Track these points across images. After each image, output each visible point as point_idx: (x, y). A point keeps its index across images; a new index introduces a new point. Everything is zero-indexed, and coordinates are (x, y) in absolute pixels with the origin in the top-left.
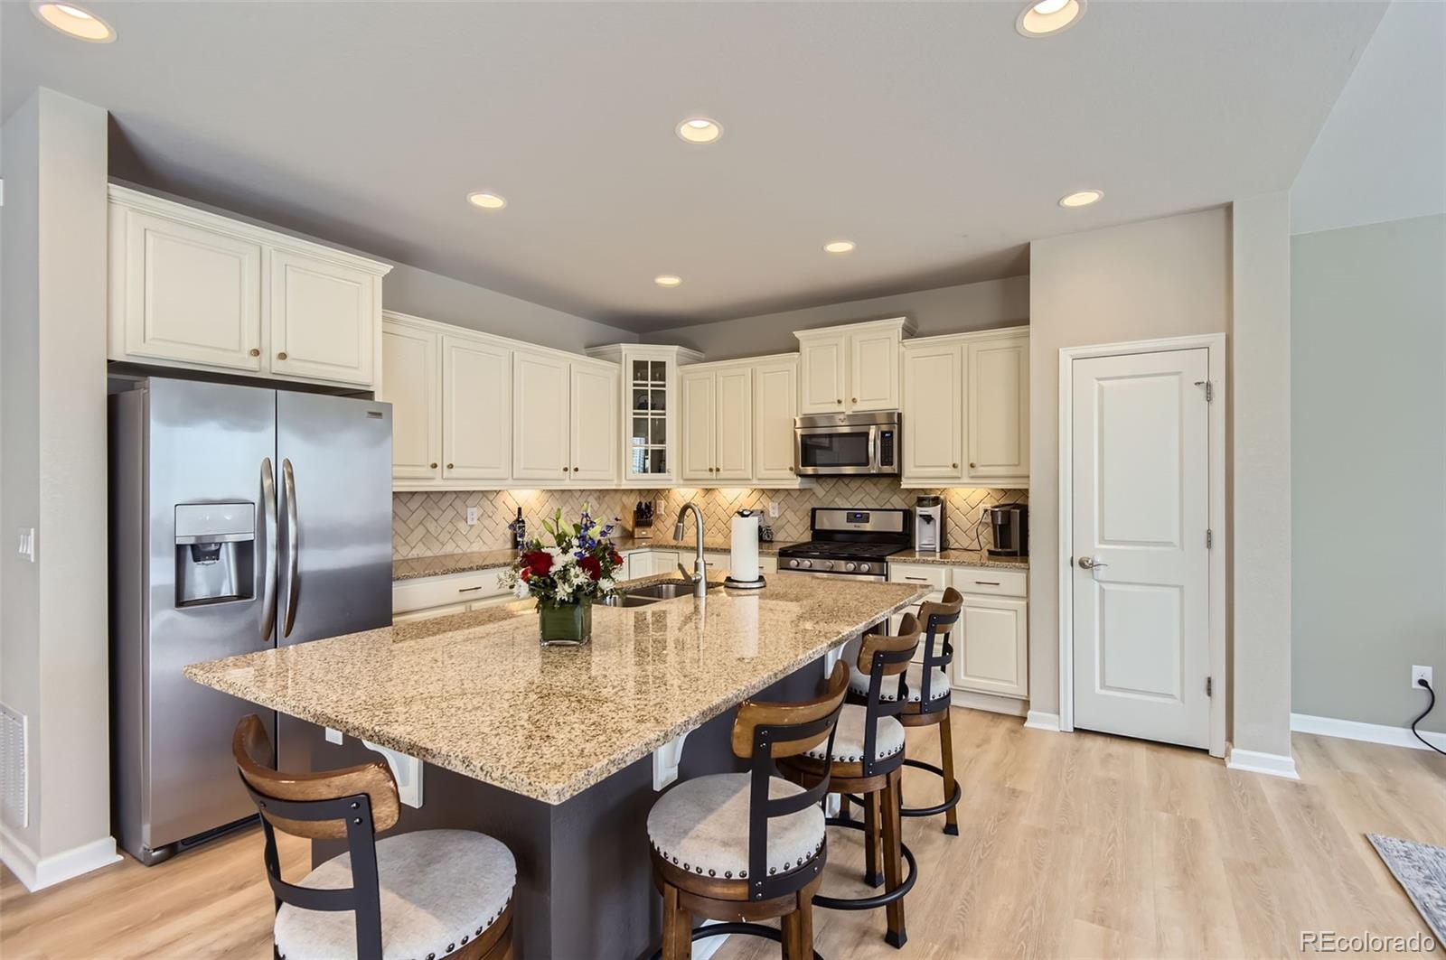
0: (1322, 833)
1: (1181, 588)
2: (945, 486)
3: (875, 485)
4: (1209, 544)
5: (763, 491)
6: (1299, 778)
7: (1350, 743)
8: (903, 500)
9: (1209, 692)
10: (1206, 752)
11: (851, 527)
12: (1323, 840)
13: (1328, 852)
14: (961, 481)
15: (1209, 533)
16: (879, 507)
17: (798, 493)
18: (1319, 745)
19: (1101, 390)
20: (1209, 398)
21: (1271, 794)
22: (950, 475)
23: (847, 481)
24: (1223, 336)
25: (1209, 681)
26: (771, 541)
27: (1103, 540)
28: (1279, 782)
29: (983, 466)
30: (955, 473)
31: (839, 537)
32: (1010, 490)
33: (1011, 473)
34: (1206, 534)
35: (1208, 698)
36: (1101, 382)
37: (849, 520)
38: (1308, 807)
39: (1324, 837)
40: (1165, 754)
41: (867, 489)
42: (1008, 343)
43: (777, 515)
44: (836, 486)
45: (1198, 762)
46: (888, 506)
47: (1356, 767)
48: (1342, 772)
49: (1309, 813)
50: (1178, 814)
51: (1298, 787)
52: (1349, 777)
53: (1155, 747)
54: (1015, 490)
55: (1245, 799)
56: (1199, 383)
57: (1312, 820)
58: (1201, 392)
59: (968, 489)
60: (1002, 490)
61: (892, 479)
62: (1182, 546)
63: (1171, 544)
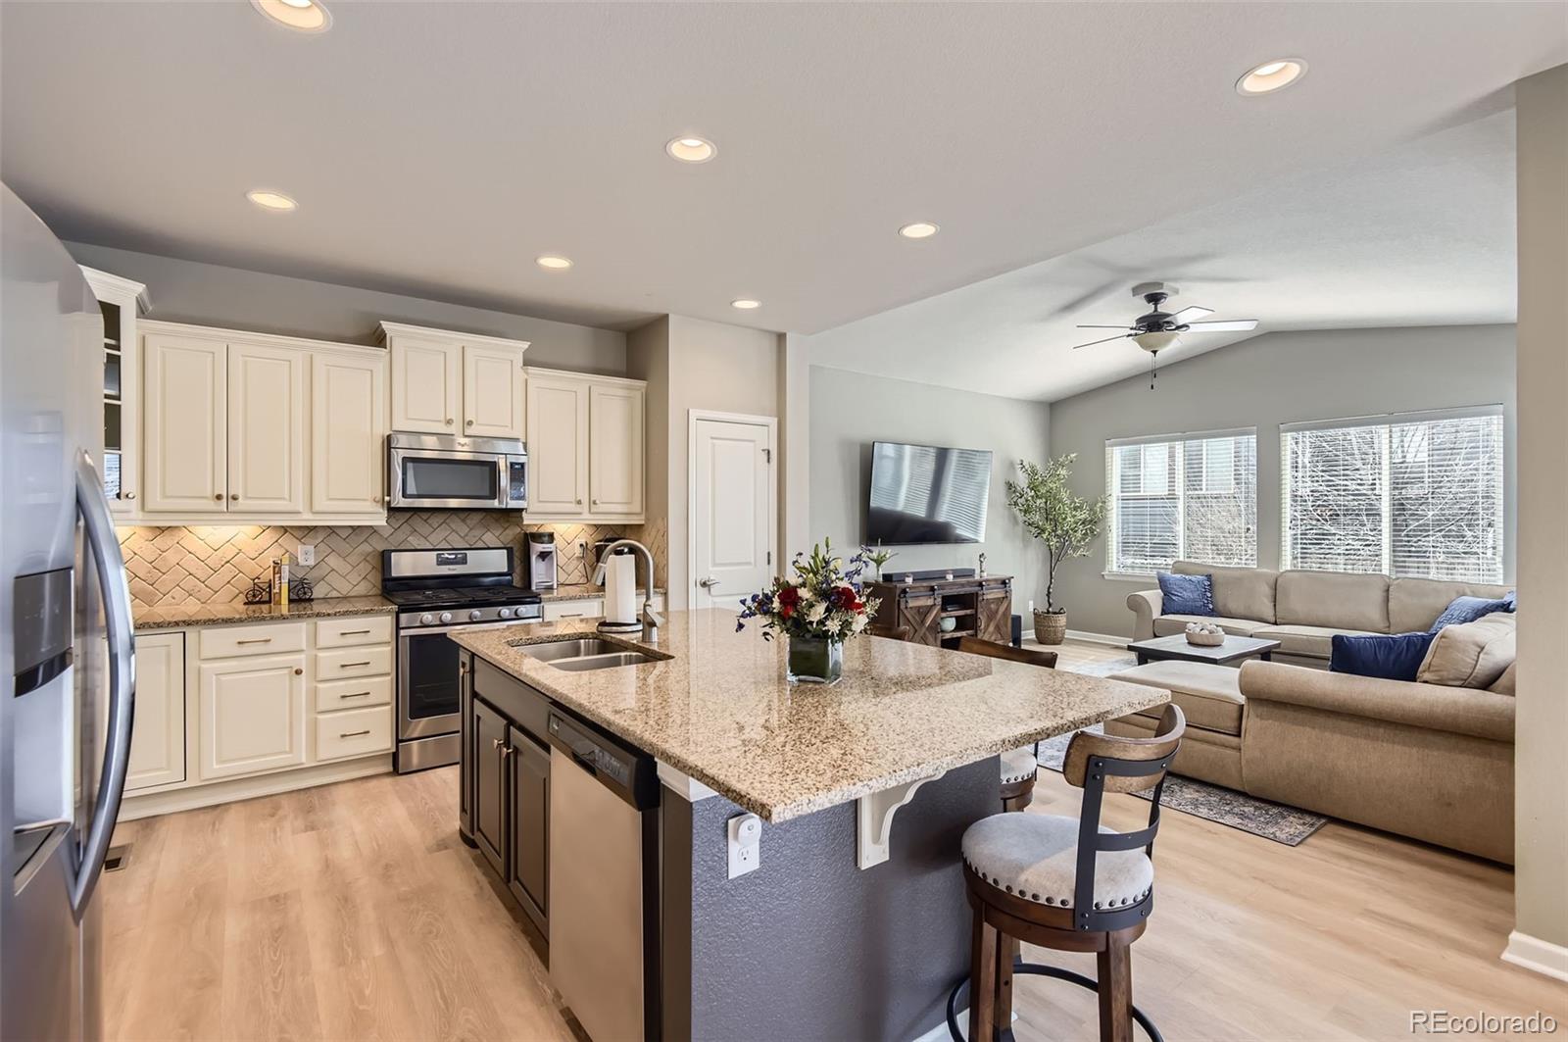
2: (541, 522)
3: (463, 521)
5: (285, 529)
8: (497, 537)
11: (445, 570)
14: (581, 517)
15: (769, 554)
16: (468, 546)
17: (350, 531)
19: (714, 445)
20: (770, 461)
22: (573, 510)
23: (425, 516)
24: (777, 420)
26: (310, 600)
27: (715, 565)
29: (602, 503)
30: (578, 509)
31: (429, 582)
32: (601, 525)
33: (626, 511)
34: (767, 556)
36: (715, 441)
37: (441, 562)
41: (453, 526)
42: (621, 392)
43: (311, 562)
44: (410, 522)
46: (480, 544)
54: (605, 525)
56: (765, 450)
58: (765, 456)
59: (565, 525)
60: (595, 525)
61: (484, 514)
62: (755, 565)
63: (749, 563)
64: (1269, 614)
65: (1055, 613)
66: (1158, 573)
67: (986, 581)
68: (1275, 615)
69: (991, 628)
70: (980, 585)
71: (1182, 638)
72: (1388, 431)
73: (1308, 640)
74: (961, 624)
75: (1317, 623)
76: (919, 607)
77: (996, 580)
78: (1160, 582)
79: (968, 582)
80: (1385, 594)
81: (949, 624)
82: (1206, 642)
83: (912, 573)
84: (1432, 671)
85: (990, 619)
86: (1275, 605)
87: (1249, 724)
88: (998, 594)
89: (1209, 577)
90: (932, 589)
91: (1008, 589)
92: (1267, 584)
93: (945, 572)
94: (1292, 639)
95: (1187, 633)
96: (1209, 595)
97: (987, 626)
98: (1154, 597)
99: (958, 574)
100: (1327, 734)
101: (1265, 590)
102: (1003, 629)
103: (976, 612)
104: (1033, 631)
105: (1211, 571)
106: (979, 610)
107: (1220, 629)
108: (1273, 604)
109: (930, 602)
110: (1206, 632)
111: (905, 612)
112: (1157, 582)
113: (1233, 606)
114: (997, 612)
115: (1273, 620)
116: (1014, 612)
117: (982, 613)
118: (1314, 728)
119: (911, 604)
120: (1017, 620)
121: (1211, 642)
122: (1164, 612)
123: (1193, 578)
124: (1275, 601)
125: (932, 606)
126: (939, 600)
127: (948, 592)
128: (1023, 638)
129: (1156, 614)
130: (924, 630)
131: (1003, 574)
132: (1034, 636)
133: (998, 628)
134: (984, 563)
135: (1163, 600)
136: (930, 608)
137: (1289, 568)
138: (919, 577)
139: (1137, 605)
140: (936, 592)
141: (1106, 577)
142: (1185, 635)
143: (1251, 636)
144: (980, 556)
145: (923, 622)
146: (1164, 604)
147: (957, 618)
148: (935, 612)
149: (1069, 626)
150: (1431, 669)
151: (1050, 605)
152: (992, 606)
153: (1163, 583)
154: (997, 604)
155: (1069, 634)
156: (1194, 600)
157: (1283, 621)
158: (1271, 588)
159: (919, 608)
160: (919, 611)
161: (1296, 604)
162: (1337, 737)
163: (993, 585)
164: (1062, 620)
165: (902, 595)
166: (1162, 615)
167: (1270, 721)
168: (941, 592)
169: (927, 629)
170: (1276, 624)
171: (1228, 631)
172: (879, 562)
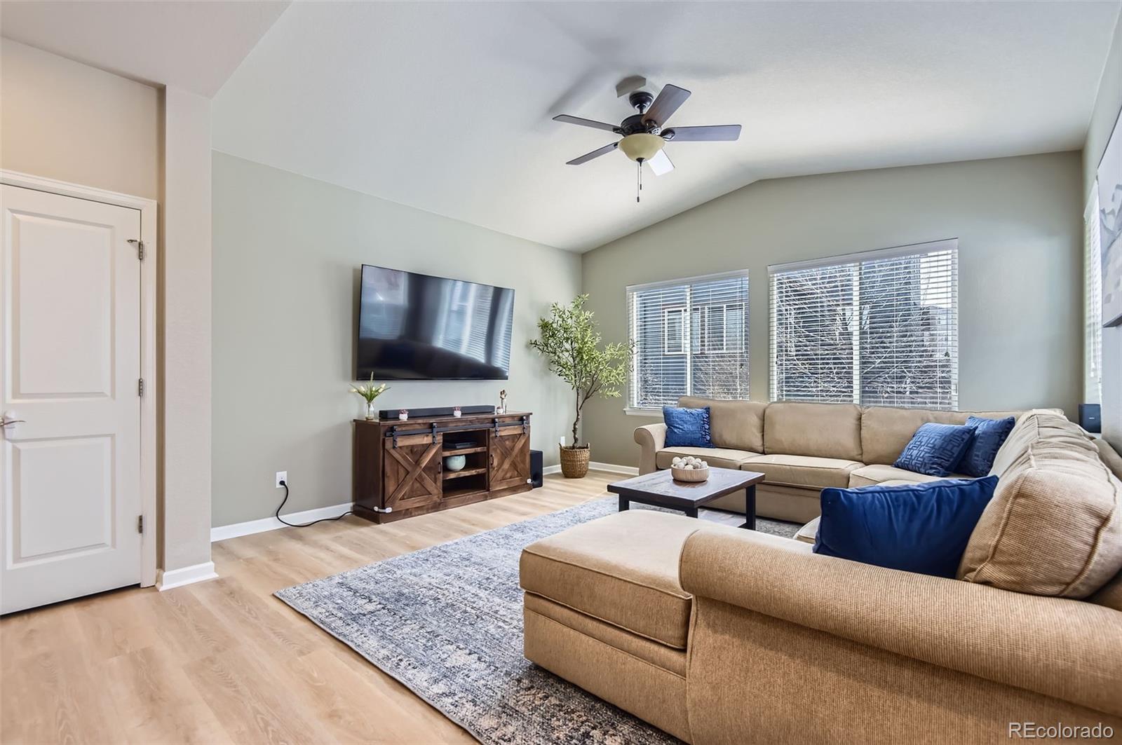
0: (247, 607)
1: (113, 436)
4: (141, 392)
6: (217, 576)
7: (242, 540)
9: (141, 530)
10: (137, 586)
12: (249, 612)
13: (256, 618)
15: (140, 382)
18: (222, 548)
20: (141, 257)
21: (202, 597)
24: (155, 203)
25: (141, 519)
27: (18, 394)
28: (203, 585)
34: (136, 383)
35: (139, 535)
36: (15, 215)
38: (231, 593)
39: (249, 609)
40: (97, 605)
45: (132, 598)
47: (250, 553)
48: (244, 560)
49: (233, 597)
50: (128, 651)
51: (219, 582)
52: (249, 561)
53: (83, 603)
55: (184, 609)
56: (132, 241)
57: (238, 602)
58: (134, 250)
62: (113, 395)
63: (101, 394)
64: (757, 443)
65: (580, 448)
66: (664, 407)
67: (500, 417)
68: (763, 445)
69: (506, 466)
70: (493, 421)
71: (667, 475)
72: (857, 268)
73: (791, 471)
74: (471, 461)
75: (799, 452)
76: (412, 446)
77: (512, 417)
78: (665, 415)
79: (477, 419)
80: (857, 423)
81: (458, 463)
82: (689, 478)
83: (408, 410)
84: (1000, 563)
85: (504, 456)
86: (763, 435)
87: (698, 638)
88: (516, 430)
89: (708, 410)
90: (431, 426)
91: (525, 425)
92: (757, 415)
93: (453, 409)
94: (779, 470)
95: (673, 469)
96: (707, 427)
97: (501, 464)
98: (657, 431)
99: (466, 411)
100: (815, 670)
101: (754, 421)
102: (520, 466)
103: (488, 449)
104: (560, 465)
105: (710, 404)
106: (491, 448)
107: (705, 463)
108: (761, 434)
109: (427, 440)
110: (690, 467)
111: (393, 452)
112: (663, 416)
113: (729, 437)
114: (512, 449)
115: (761, 449)
116: (534, 446)
117: (495, 450)
118: (792, 656)
119: (401, 442)
120: (537, 457)
121: (695, 478)
122: (666, 445)
123: (693, 411)
124: (763, 431)
125: (430, 444)
126: (439, 439)
127: (452, 428)
128: (544, 474)
129: (659, 446)
130: (419, 471)
131: (520, 410)
132: (561, 471)
133: (514, 465)
134: (505, 400)
135: (667, 432)
136: (427, 448)
137: (775, 400)
138: (413, 414)
139: (643, 439)
140: (435, 430)
141: (627, 413)
142: (671, 470)
143: (740, 468)
144: (502, 393)
145: (417, 463)
146: (667, 437)
147: (467, 455)
148: (434, 451)
149: (593, 459)
150: (999, 558)
151: (576, 440)
152: (507, 443)
153: (668, 417)
154: (513, 441)
155: (593, 466)
156: (692, 432)
157: (770, 450)
158: (760, 419)
159: (412, 449)
160: (411, 451)
161: (782, 433)
162: (831, 677)
163: (508, 421)
164: (586, 454)
165: (388, 434)
166: (665, 447)
167: (727, 637)
168: (442, 429)
169: (424, 470)
170: (764, 453)
171: (713, 462)
172: (370, 398)
